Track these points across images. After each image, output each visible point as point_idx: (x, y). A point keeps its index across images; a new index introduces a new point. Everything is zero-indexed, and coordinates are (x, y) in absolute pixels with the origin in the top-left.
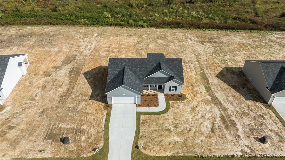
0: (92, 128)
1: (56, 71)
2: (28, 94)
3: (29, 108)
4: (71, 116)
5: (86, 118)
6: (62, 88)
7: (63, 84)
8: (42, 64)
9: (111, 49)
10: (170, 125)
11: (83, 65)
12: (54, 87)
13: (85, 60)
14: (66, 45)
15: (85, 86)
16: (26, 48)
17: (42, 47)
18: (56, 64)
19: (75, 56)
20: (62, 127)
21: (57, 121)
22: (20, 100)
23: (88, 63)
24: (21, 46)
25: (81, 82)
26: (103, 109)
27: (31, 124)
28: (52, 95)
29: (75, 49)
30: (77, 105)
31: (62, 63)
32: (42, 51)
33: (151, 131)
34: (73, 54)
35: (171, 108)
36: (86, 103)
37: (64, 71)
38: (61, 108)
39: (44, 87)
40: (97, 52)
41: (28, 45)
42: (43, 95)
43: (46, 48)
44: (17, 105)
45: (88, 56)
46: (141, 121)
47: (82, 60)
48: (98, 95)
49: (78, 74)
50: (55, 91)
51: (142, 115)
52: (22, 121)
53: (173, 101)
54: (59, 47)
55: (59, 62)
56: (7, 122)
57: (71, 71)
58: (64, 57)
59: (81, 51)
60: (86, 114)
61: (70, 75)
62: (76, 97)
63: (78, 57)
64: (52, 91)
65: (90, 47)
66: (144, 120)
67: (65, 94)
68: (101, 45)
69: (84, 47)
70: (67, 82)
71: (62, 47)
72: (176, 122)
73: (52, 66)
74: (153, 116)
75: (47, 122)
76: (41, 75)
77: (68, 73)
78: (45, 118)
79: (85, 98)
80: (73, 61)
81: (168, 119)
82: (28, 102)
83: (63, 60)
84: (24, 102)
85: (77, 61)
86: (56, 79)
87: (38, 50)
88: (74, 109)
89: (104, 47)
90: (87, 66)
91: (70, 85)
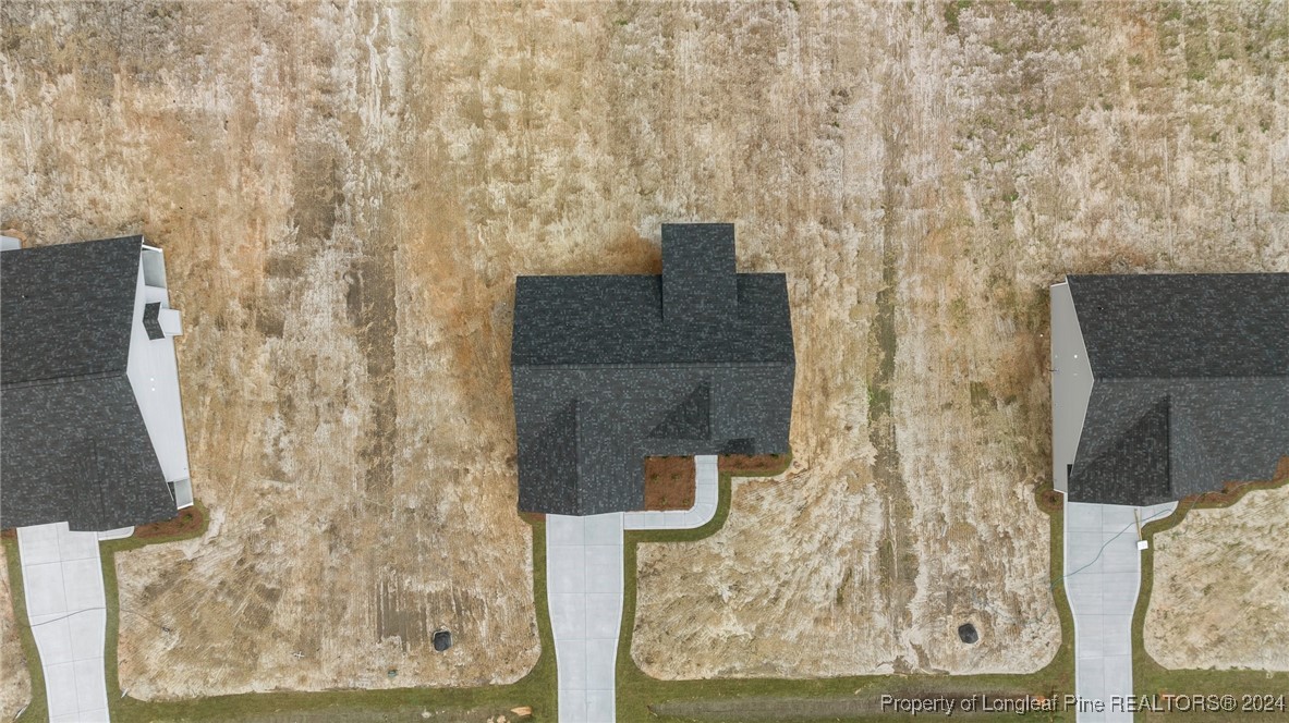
0: (499, 594)
1: (292, 296)
2: (249, 447)
3: (282, 512)
4: (426, 549)
5: (472, 555)
6: (355, 408)
7: (348, 385)
8: (214, 241)
9: (486, 97)
10: (721, 580)
11: (390, 246)
12: (322, 403)
13: (387, 197)
14: (257, 53)
15: (434, 397)
16: (64, 76)
17: (144, 75)
18: (274, 242)
19: (333, 168)
20: (414, 590)
21: (392, 569)
22: (235, 477)
23: (405, 225)
24: (29, 58)
25: (412, 372)
26: (517, 518)
27: (318, 581)
28: (331, 450)
29: (315, 96)
30: (433, 500)
31: (295, 227)
32: (160, 118)
33: (666, 602)
34: (320, 148)
35: (733, 511)
36: (460, 489)
37: (323, 296)
38: (384, 510)
39: (287, 405)
40: (425, 120)
41: (62, 47)
42: (300, 449)
43: (171, 85)
44: (238, 503)
45: (391, 161)
46: (639, 569)
47: (376, 203)
48: (492, 450)
49: (386, 316)
50: (333, 425)
51: (641, 545)
52: (289, 571)
53: (744, 480)
54: (230, 69)
55: (284, 227)
56: (245, 572)
57: (352, 295)
58: (285, 179)
59: (344, 108)
60: (471, 539)
61: (359, 324)
62: (419, 457)
63: (350, 175)
64: (324, 431)
65: (378, 62)
66: (646, 565)
67: (374, 442)
68: (433, 48)
69: (351, 65)
70: (359, 370)
71: (242, 67)
72: (740, 570)
73: (259, 256)
74: (674, 545)
75: (363, 573)
76: (244, 326)
77: (345, 305)
78: (351, 555)
79: (448, 463)
80: (337, 213)
81: (718, 557)
82: (266, 484)
83: (292, 203)
84: (252, 484)
85: (353, 215)
86: (314, 356)
87: (135, 102)
88: (426, 515)
89: (452, 65)
90: (409, 255)
91: (377, 387)
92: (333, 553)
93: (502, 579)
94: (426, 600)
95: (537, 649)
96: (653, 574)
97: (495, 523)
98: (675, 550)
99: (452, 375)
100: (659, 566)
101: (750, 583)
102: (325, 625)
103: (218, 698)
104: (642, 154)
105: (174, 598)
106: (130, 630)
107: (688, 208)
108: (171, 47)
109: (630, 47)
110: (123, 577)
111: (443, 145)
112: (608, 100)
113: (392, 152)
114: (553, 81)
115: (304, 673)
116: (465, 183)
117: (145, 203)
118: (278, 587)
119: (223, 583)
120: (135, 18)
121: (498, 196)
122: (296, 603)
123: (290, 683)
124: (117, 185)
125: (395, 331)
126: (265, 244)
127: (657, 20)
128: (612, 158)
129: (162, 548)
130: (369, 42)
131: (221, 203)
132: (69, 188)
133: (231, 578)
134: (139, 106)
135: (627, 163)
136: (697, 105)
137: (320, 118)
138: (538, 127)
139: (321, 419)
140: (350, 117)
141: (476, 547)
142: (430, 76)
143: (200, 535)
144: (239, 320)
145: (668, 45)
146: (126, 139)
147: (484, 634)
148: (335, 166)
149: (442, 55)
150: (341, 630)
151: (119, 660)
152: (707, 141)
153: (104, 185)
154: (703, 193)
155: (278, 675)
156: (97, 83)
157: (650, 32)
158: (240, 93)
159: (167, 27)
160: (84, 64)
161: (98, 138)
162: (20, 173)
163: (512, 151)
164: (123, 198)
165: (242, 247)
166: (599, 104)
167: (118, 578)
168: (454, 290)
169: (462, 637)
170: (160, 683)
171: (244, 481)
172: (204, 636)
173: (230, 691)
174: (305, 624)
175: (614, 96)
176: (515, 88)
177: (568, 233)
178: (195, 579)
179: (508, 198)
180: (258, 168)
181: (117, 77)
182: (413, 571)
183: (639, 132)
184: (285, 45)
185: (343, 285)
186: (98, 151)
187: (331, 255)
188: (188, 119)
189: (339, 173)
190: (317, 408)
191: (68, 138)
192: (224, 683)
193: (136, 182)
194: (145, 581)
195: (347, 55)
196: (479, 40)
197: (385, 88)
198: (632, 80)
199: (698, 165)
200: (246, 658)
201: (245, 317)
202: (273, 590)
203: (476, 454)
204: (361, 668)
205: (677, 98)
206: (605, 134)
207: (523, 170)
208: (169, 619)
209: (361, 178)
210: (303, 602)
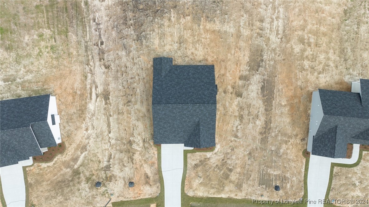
0: (294, 177)
1: (246, 86)
2: (229, 128)
3: (236, 147)
4: (275, 162)
5: (288, 165)
6: (260, 120)
7: (259, 113)
8: (226, 68)
9: (306, 37)
10: (356, 180)
11: (275, 75)
12: (251, 117)
13: (275, 61)
14: (243, 17)
15: (283, 119)
16: (188, 17)
17: (210, 19)
18: (242, 71)
19: (261, 52)
20: (271, 173)
21: (265, 166)
22: (224, 136)
23: (280, 70)
24: (178, 11)
25: (277, 112)
26: (302, 156)
27: (244, 168)
28: (252, 131)
29: (258, 31)
30: (279, 148)
31: (249, 67)
32: (214, 31)
33: (340, 184)
34: (258, 46)
35: (362, 161)
36: (287, 146)
37: (255, 88)
38: (265, 150)
39: (241, 117)
40: (288, 41)
41: (188, 9)
42: (243, 130)
43: (217, 22)
44: (224, 143)
45: (277, 51)
46: (334, 174)
47: (272, 63)
48: (297, 136)
49: (271, 95)
50: (253, 124)
51: (335, 167)
52: (236, 164)
53: (366, 152)
54: (235, 20)
55: (245, 66)
56: (224, 163)
57: (263, 88)
58: (247, 53)
59: (266, 35)
60: (288, 160)
61: (264, 96)
62: (276, 136)
63: (266, 54)
64: (251, 125)
65: (276, 23)
66: (336, 173)
67: (264, 130)
68: (292, 21)
69: (269, 23)
70: (262, 109)
71: (238, 20)
72: (362, 177)
73: (238, 74)
74: (344, 168)
75: (257, 167)
76: (231, 93)
77: (260, 91)
78: (254, 161)
79: (284, 138)
80: (261, 64)
81: (356, 173)
82: (233, 139)
83: (249, 60)
84: (229, 138)
85: (265, 66)
86: (250, 104)
87: (207, 26)
88: (276, 152)
89: (297, 27)
90: (280, 79)
91: (267, 115)
92: (249, 160)
93: (296, 173)
94: (274, 176)
95: (303, 193)
96: (338, 176)
97: (295, 156)
98: (344, 170)
99: (289, 114)
100: (339, 174)
101: (365, 181)
102: (244, 180)
103: (212, 198)
104: (347, 58)
105: (203, 168)
106: (189, 176)
107: (359, 74)
108: (218, 12)
109: (347, 27)
110: (189, 161)
111: (292, 49)
112: (339, 42)
113: (278, 49)
114: (324, 34)
115: (236, 193)
116: (297, 60)
117: (207, 55)
118: (233, 168)
119: (217, 165)
120: (209, 3)
121: (306, 65)
122: (237, 173)
123: (233, 196)
124: (200, 49)
125: (274, 100)
126: (240, 71)
127: (355, 20)
128: (339, 58)
129: (201, 153)
130: (274, 17)
131: (229, 58)
132: (186, 49)
133: (219, 164)
134: (208, 27)
135: (343, 60)
136: (364, 46)
137: (259, 37)
138: (319, 47)
139: (250, 122)
140: (267, 38)
141: (289, 163)
142: (291, 29)
143: (212, 151)
144: (230, 92)
145: (358, 28)
146: (203, 36)
147: (288, 187)
148: (262, 51)
149: (295, 23)
150: (249, 182)
151: (185, 184)
152: (366, 56)
153: (196, 49)
154: (364, 71)
155: (229, 193)
156: (196, 19)
157: (353, 24)
158: (237, 27)
159: (218, 6)
160: (193, 14)
161: (196, 35)
162: (173, 43)
163: (311, 53)
164: (201, 53)
165: (233, 71)
166: (337, 43)
167: (188, 161)
168: (292, 90)
169: (282, 187)
170: (196, 192)
171: (226, 137)
172: (210, 180)
173: (215, 196)
174: (239, 179)
175: (341, 41)
176: (314, 35)
177: (325, 77)
178: (209, 163)
179: (309, 66)
180: (240, 49)
181: (202, 19)
182: (271, 168)
183: (347, 52)
184: (251, 15)
185: (260, 85)
186: (195, 39)
187: (258, 76)
188: (221, 33)
189: (263, 53)
190: (249, 119)
191: (187, 34)
192: (214, 194)
193: (205, 49)
194: (195, 162)
195: (268, 20)
196: (305, 21)
197: (278, 31)
198: (346, 37)
199: (363, 63)
200: (221, 187)
201: (232, 91)
202: (231, 169)
203: (293, 137)
204: (253, 193)
205: (359, 43)
206: (337, 51)
207: (314, 58)
208: (200, 174)
209: (268, 55)
210: (239, 173)
